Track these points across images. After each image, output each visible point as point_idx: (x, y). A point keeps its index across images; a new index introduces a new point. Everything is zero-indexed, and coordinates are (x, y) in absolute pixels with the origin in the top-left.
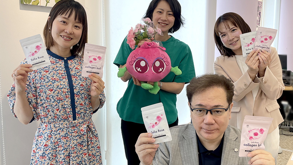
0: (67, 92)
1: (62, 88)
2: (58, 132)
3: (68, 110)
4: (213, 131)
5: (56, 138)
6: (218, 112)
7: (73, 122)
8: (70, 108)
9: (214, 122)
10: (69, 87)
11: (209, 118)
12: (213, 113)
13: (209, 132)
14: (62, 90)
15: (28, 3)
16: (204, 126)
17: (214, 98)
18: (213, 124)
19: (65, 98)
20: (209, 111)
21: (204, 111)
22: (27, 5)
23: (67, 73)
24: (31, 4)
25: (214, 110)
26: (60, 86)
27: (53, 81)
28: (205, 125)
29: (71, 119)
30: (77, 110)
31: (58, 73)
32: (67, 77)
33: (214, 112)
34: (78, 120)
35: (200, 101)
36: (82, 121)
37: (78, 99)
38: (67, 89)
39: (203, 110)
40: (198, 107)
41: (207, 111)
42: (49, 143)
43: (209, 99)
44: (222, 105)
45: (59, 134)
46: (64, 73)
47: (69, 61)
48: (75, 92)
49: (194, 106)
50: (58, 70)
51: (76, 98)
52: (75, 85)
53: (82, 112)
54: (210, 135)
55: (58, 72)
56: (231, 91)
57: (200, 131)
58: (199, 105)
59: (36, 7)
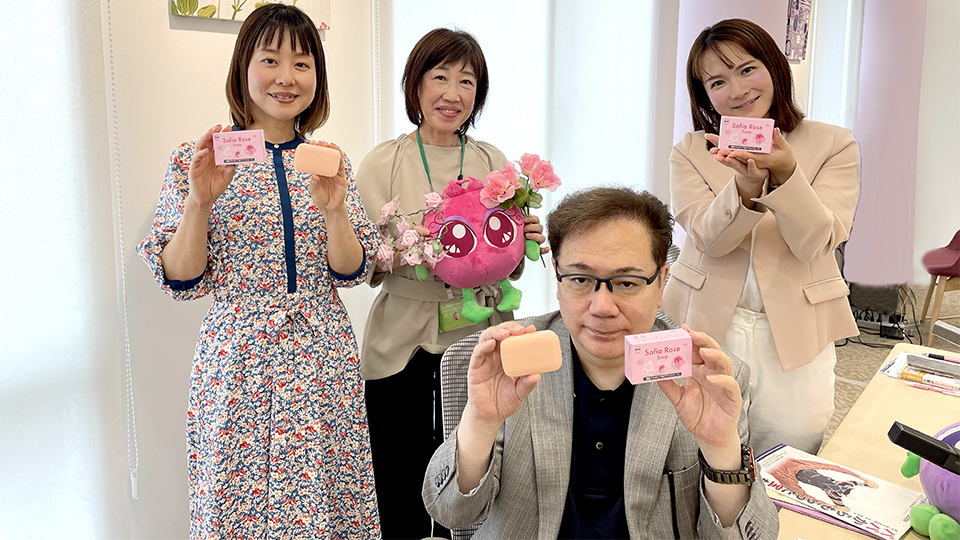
0: (278, 224)
1: (264, 214)
2: (249, 321)
3: (278, 267)
4: (614, 336)
5: (244, 335)
6: (627, 284)
7: (288, 296)
8: (283, 263)
9: (615, 311)
10: (283, 213)
11: (602, 300)
12: (614, 287)
13: (604, 336)
14: (265, 217)
15: (187, 13)
16: (590, 322)
17: (619, 247)
18: (613, 317)
19: (271, 237)
20: (603, 281)
21: (590, 281)
22: (187, 16)
23: (278, 179)
24: (195, 14)
25: (616, 281)
26: (261, 209)
27: (244, 197)
28: (593, 318)
29: (282, 289)
30: (299, 268)
31: (258, 179)
32: (277, 188)
33: (619, 284)
34: (301, 293)
35: (580, 255)
36: (311, 294)
37: (303, 241)
38: (276, 216)
39: (587, 278)
40: (576, 271)
41: (600, 281)
42: (228, 348)
43: (605, 250)
44: (638, 267)
45: (251, 325)
46: (272, 180)
47: (284, 152)
48: (297, 223)
49: (566, 268)
50: (256, 172)
51: (298, 239)
52: (295, 208)
53: (311, 274)
54: (607, 346)
55: (257, 175)
56: (664, 231)
57: (579, 333)
58: (578, 265)
59: (209, 21)
